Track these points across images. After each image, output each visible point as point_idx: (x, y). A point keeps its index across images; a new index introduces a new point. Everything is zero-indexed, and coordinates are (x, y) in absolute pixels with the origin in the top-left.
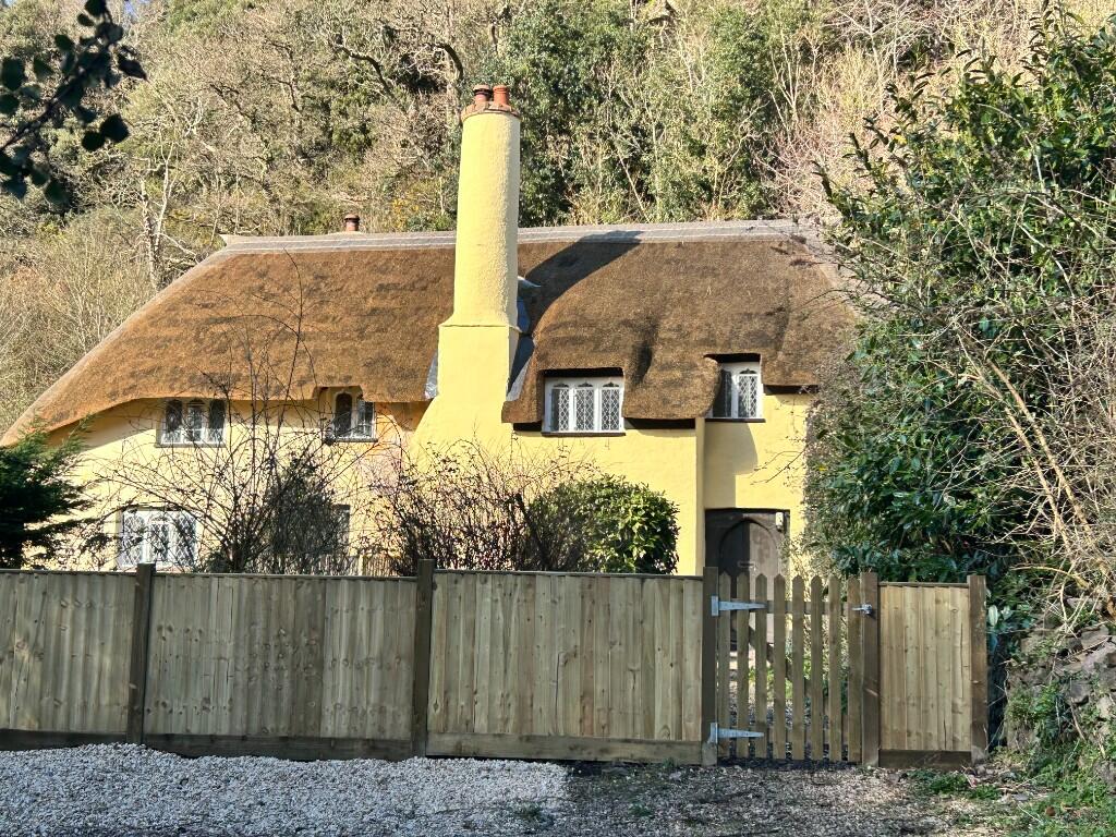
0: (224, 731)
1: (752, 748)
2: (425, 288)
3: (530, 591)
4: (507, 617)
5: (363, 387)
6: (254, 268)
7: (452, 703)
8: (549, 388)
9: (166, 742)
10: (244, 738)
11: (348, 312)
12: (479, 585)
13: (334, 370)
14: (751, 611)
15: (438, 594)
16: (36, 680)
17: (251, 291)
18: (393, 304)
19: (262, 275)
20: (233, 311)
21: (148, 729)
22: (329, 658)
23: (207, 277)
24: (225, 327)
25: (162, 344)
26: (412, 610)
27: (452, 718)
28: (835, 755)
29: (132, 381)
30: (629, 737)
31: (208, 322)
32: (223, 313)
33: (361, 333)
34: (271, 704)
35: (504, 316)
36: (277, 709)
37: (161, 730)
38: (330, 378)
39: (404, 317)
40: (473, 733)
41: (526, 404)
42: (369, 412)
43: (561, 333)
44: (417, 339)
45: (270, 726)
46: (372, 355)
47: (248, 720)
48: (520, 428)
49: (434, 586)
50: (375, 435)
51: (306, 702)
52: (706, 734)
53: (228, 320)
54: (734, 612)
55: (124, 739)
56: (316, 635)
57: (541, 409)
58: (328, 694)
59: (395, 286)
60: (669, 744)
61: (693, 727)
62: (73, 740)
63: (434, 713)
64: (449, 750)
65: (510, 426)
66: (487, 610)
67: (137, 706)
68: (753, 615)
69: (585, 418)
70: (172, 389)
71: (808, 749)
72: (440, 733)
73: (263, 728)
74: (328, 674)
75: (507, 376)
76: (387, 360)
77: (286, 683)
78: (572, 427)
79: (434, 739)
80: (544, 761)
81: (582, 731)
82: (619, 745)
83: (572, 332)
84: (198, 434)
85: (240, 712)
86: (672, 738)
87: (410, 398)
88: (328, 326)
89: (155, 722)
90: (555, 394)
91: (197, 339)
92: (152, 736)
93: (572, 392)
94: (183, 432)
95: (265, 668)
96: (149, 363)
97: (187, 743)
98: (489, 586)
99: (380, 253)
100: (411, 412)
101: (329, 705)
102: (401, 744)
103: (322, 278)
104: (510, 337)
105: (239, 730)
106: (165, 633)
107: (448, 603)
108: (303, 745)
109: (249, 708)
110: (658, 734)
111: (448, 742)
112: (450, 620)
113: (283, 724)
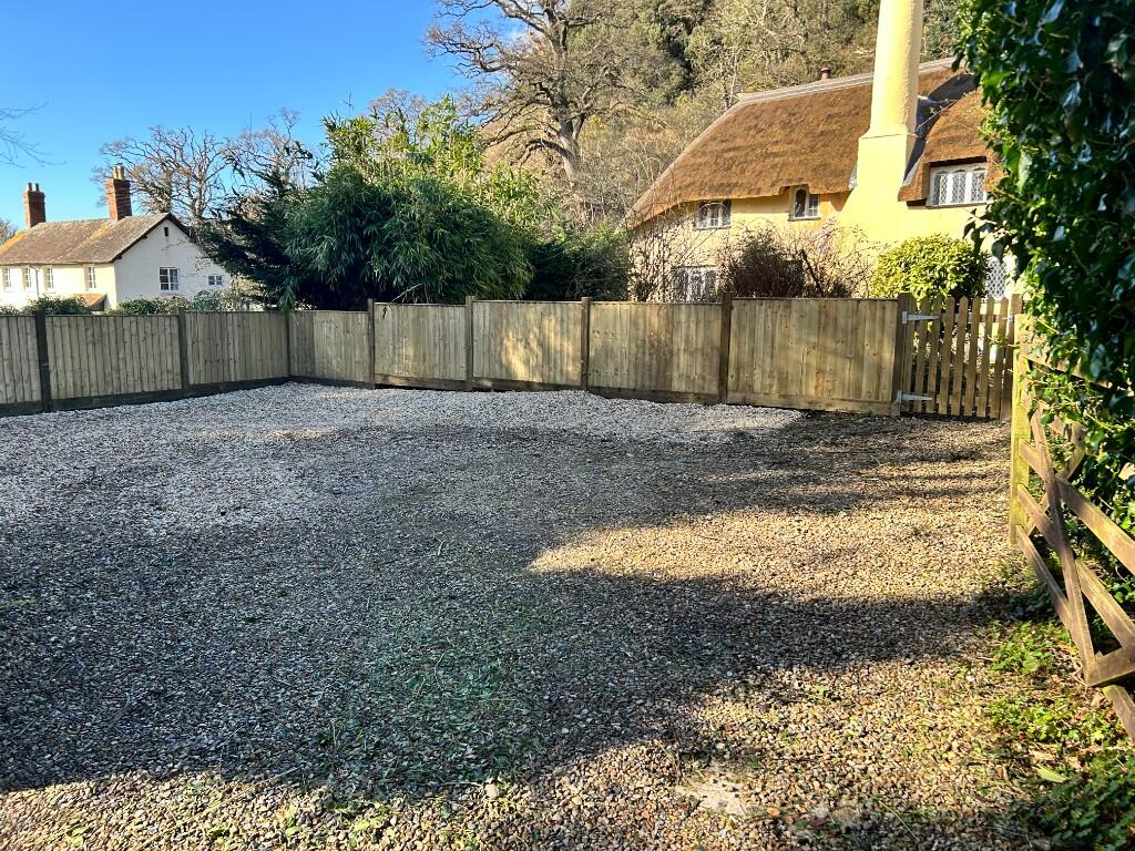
0: (625, 386)
1: (924, 407)
2: (857, 114)
3: (788, 310)
4: (774, 325)
5: (810, 185)
6: (753, 112)
7: (741, 375)
8: (934, 175)
9: (599, 391)
10: (634, 390)
11: (806, 135)
12: (757, 307)
13: (793, 176)
14: (930, 320)
15: (734, 312)
16: (540, 360)
17: (750, 128)
18: (835, 127)
19: (757, 117)
20: (739, 142)
21: (590, 383)
22: (676, 349)
23: (727, 122)
24: (732, 154)
25: (697, 168)
26: (720, 321)
27: (741, 384)
28: (982, 413)
29: (679, 192)
30: (845, 397)
31: (724, 151)
32: (731, 145)
33: (813, 149)
34: (647, 373)
35: (904, 126)
36: (650, 375)
37: (596, 384)
38: (790, 181)
39: (842, 135)
40: (753, 392)
41: (915, 186)
42: (815, 200)
43: (945, 135)
44: (848, 150)
45: (647, 384)
46: (817, 162)
47: (636, 381)
48: (911, 204)
49: (732, 308)
50: (819, 215)
51: (664, 372)
52: (894, 397)
53: (735, 149)
54: (917, 322)
55: (579, 388)
56: (669, 336)
57: (926, 190)
58: (675, 367)
59: (837, 115)
60: (870, 403)
61: (886, 393)
62: (558, 388)
63: (730, 381)
64: (739, 400)
65: (904, 203)
66: (762, 321)
67: (585, 375)
68: (930, 323)
69: (959, 194)
70: (700, 195)
71: (962, 408)
72: (734, 391)
73: (643, 386)
74: (675, 359)
75: (904, 168)
76: (825, 165)
77: (654, 362)
78: (948, 201)
79: (730, 395)
80: (792, 409)
81: (816, 393)
82: (837, 402)
83: (953, 133)
84: (717, 221)
85: (632, 377)
86: (873, 399)
87: (839, 189)
88: (793, 146)
89: (593, 381)
90: (938, 179)
91: (716, 163)
92: (592, 387)
93: (950, 178)
94: (709, 220)
95: (644, 353)
96: (689, 180)
97: (608, 391)
98: (763, 307)
99: (832, 93)
100: (840, 199)
101: (675, 374)
102: (714, 396)
103: (794, 114)
104: (908, 142)
105: (632, 385)
106: (596, 334)
107: (739, 318)
108: (662, 395)
109: (636, 374)
110: (864, 396)
111: (738, 396)
112: (741, 328)
113: (653, 383)
